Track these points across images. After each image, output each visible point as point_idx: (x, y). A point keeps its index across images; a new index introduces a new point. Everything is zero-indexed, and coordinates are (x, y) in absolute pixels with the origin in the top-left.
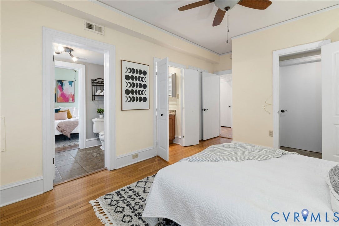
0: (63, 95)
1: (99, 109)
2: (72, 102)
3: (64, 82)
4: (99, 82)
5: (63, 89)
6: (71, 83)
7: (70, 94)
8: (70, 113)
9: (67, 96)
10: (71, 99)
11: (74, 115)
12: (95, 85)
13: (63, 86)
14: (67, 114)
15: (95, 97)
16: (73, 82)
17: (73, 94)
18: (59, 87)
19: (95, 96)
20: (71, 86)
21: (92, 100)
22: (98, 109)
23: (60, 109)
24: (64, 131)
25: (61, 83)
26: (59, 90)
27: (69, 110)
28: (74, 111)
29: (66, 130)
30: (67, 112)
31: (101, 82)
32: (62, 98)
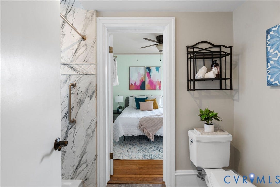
0: (151, 82)
1: (204, 110)
2: (158, 89)
3: (152, 68)
4: (202, 49)
5: (150, 76)
6: (158, 68)
7: (157, 81)
8: (156, 103)
9: (154, 83)
10: (158, 87)
11: (160, 105)
12: (191, 58)
13: (151, 73)
14: (153, 104)
15: (196, 83)
16: (160, 68)
17: (160, 81)
18: (147, 74)
19: (195, 80)
20: (158, 72)
21: (188, 90)
22: (201, 111)
23: (147, 97)
24: (146, 132)
25: (149, 70)
26: (147, 77)
27: (155, 99)
28: (160, 101)
29: (148, 130)
30: (153, 101)
31: (205, 49)
32: (149, 86)
